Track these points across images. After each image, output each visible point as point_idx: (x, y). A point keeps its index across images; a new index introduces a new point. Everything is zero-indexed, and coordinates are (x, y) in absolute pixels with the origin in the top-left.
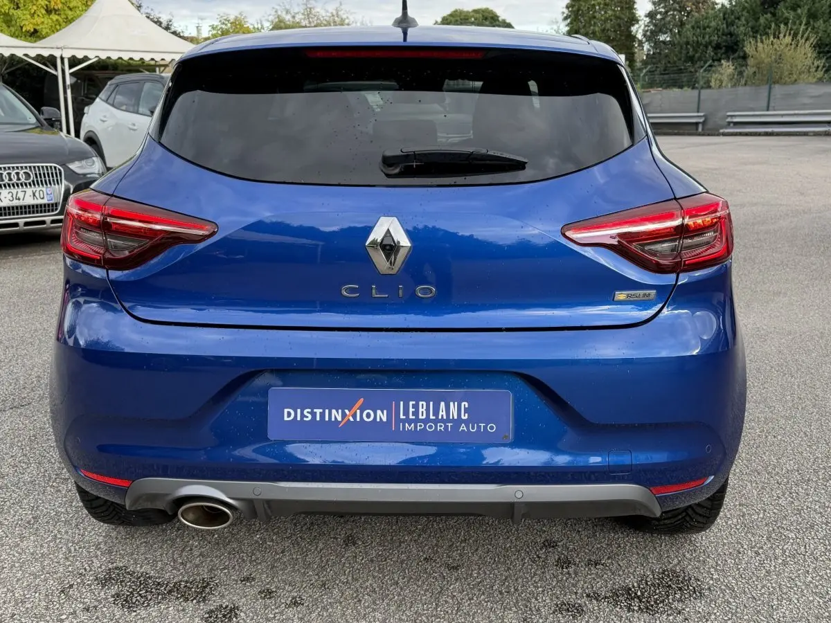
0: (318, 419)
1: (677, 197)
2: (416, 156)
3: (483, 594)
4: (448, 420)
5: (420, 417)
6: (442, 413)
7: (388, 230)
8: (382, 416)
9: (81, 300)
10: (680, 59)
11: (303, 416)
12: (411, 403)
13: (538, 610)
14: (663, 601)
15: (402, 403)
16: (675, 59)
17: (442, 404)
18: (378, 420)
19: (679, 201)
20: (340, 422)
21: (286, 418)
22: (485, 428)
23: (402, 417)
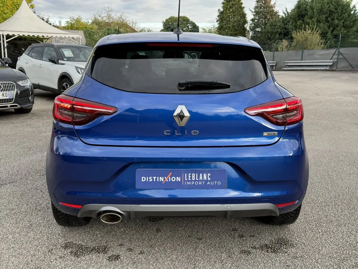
0: (155, 181)
1: (284, 98)
2: (191, 83)
3: (212, 248)
4: (203, 180)
5: (193, 179)
6: (201, 178)
7: (182, 110)
8: (179, 179)
9: (60, 136)
10: (265, 39)
11: (149, 179)
12: (189, 174)
13: (234, 253)
14: (279, 249)
15: (186, 174)
16: (263, 39)
17: (201, 174)
18: (177, 181)
19: (285, 99)
20: (163, 182)
21: (143, 181)
22: (217, 183)
23: (186, 179)
